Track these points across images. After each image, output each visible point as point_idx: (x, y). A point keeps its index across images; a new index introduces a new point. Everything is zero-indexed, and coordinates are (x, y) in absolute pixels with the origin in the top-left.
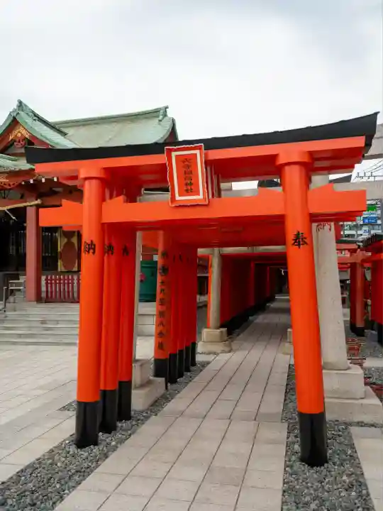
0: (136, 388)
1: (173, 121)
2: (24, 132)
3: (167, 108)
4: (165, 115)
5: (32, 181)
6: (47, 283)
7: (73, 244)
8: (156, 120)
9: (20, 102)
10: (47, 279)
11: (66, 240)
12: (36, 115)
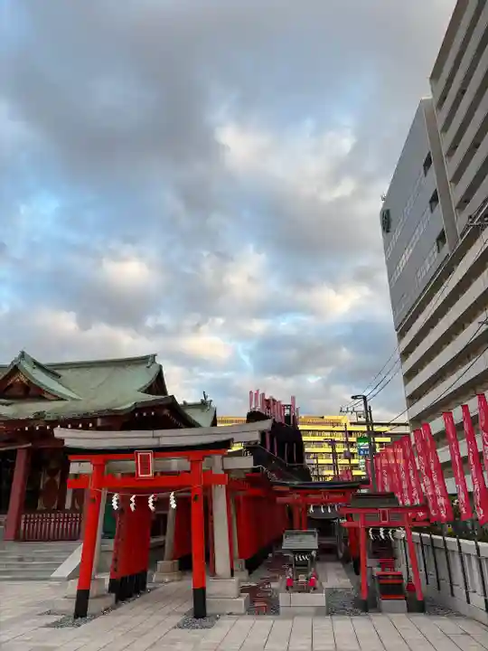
0: (92, 598)
1: (161, 366)
2: (22, 378)
3: (155, 355)
4: (154, 362)
5: (27, 429)
6: (25, 523)
7: (55, 482)
8: (145, 366)
9: (23, 353)
10: (26, 518)
11: (48, 479)
12: (35, 363)
